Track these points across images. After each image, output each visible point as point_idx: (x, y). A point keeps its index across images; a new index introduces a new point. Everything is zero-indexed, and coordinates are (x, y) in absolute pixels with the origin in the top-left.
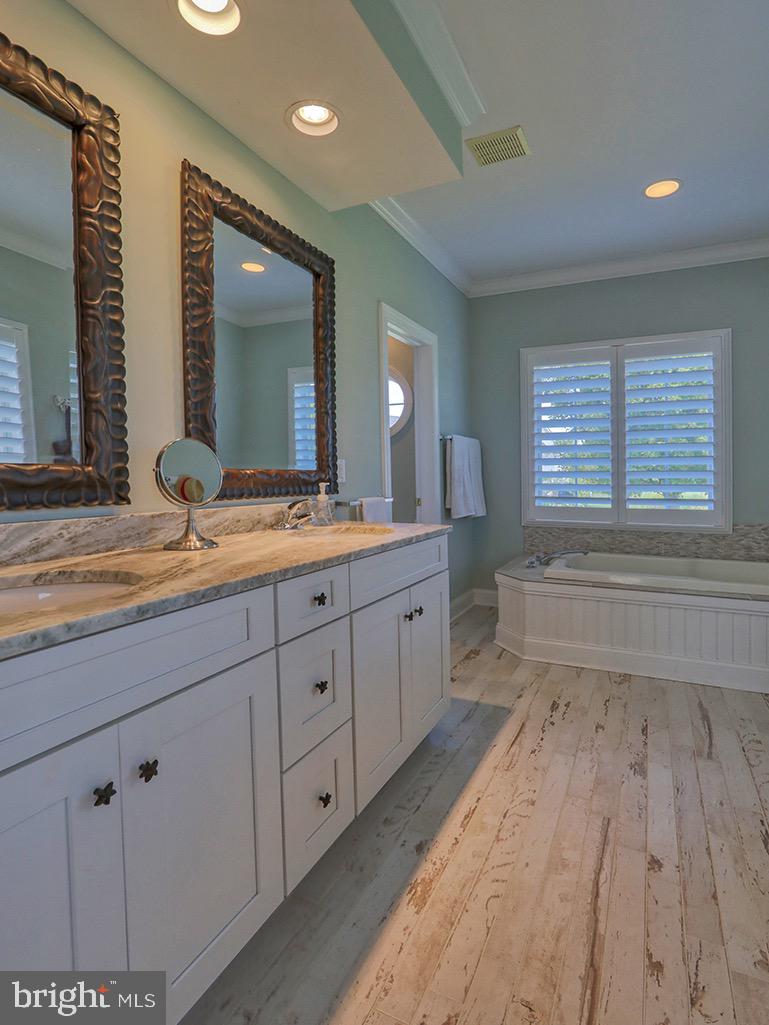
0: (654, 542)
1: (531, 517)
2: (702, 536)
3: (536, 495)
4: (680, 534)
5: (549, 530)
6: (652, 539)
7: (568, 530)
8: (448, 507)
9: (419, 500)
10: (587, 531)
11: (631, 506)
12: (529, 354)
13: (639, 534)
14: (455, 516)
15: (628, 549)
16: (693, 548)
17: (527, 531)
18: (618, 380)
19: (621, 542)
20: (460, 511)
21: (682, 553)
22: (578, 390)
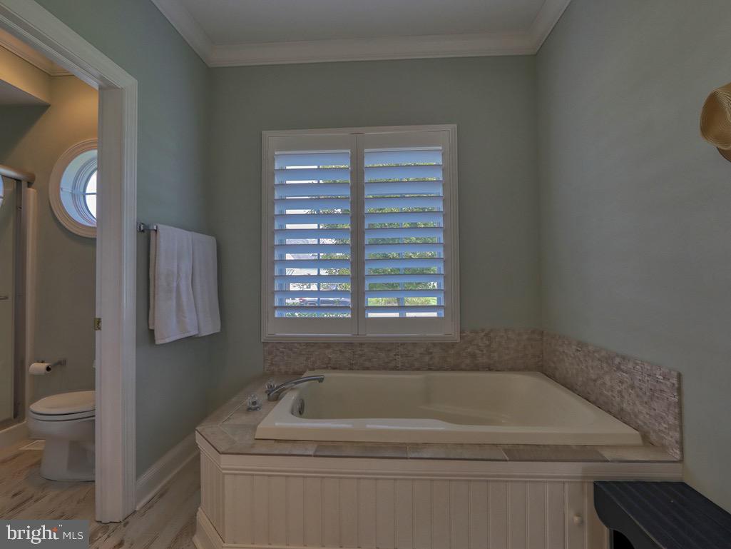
0: (392, 354)
1: (271, 331)
2: (434, 345)
3: (277, 304)
4: (415, 344)
5: (288, 346)
6: (389, 350)
7: (311, 345)
8: (151, 328)
9: (100, 319)
10: (328, 345)
11: (371, 315)
12: (271, 138)
13: (378, 346)
14: (158, 342)
15: (367, 364)
16: (427, 358)
17: (266, 348)
18: (357, 171)
19: (361, 356)
20: (168, 331)
21: (417, 365)
22: (321, 182)
